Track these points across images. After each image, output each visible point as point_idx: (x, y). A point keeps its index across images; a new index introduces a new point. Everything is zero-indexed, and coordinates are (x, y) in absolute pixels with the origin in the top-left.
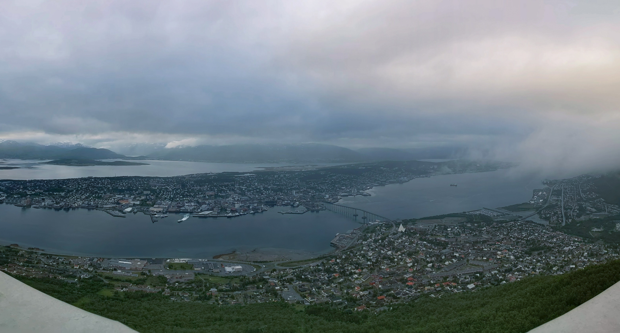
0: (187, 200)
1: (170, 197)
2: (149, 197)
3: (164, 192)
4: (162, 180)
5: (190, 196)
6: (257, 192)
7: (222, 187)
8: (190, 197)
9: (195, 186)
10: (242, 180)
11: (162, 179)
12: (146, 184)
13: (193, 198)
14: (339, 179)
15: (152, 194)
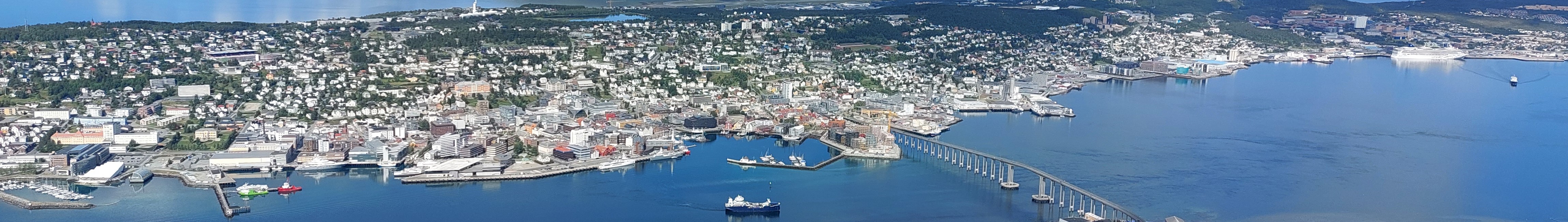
0: (378, 116)
1: (301, 107)
2: (207, 110)
3: (273, 84)
4: (262, 37)
5: (390, 100)
6: (655, 82)
7: (522, 65)
8: (390, 106)
9: (408, 59)
10: (598, 38)
11: (263, 33)
12: (186, 55)
13: (401, 109)
14: (956, 47)
15: (218, 97)
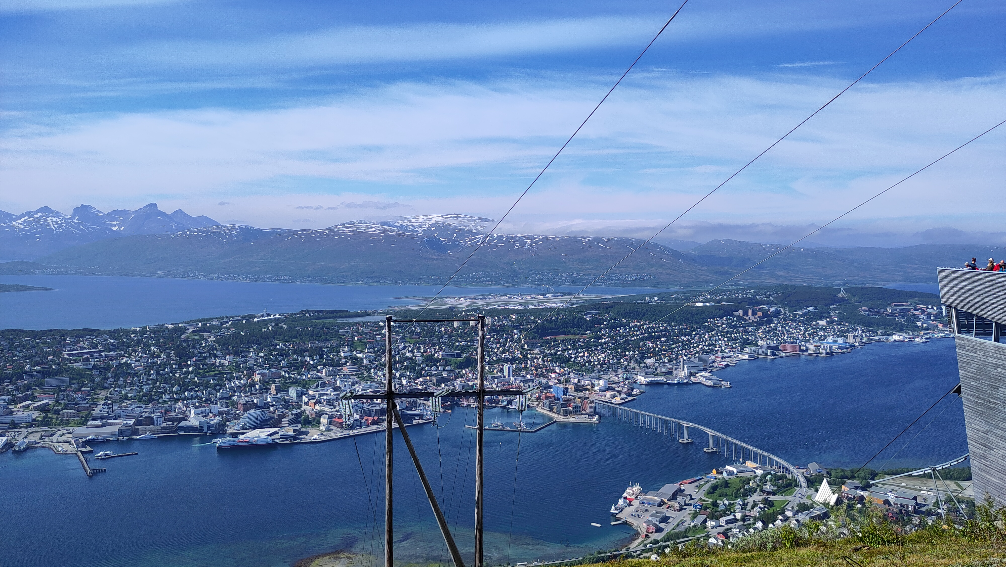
1: (138, 392)
2: (68, 396)
4: (105, 340)
5: (205, 386)
8: (205, 391)
9: (218, 354)
10: (361, 335)
11: (107, 337)
12: (50, 355)
13: (213, 392)
15: (76, 386)
